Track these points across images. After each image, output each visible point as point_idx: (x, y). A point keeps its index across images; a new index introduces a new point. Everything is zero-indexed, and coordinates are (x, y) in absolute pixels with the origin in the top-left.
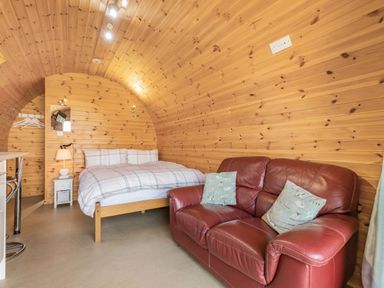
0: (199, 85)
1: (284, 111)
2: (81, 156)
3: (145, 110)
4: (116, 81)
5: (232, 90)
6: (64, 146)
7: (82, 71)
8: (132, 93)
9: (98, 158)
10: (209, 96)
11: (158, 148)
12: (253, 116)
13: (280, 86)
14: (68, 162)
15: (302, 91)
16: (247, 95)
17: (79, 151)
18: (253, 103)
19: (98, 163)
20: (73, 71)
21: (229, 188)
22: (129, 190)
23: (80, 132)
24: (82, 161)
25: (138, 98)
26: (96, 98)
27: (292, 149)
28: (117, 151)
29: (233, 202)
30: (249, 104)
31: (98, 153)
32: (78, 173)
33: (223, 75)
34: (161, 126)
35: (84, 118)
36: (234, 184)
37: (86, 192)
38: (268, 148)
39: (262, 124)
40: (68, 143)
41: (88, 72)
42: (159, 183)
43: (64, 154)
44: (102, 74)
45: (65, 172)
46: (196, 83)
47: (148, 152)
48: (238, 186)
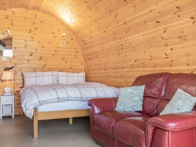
0: (117, 14)
1: (182, 34)
2: (21, 77)
3: (74, 37)
4: (49, 13)
5: (143, 19)
6: (7, 69)
7: (22, 6)
8: (63, 23)
9: (34, 78)
10: (125, 23)
11: (85, 71)
12: (160, 39)
13: (176, 15)
14: (11, 82)
15: (192, 18)
16: (154, 22)
17: (19, 74)
18: (159, 28)
19: (34, 83)
20: (15, 7)
21: (137, 98)
22: (59, 100)
23: (19, 57)
24: (21, 82)
25: (67, 27)
26: (33, 29)
27: (188, 65)
28: (50, 73)
29: (140, 109)
30: (156, 29)
31: (34, 74)
32: (18, 92)
33: (134, 6)
34: (88, 51)
35: (22, 46)
36: (142, 95)
37: (27, 100)
38: (171, 66)
39: (167, 45)
40: (11, 66)
41: (26, 7)
42: (83, 96)
43: (8, 75)
44: (37, 8)
45: (8, 90)
46: (115, 13)
47: (76, 75)
48: (145, 96)
